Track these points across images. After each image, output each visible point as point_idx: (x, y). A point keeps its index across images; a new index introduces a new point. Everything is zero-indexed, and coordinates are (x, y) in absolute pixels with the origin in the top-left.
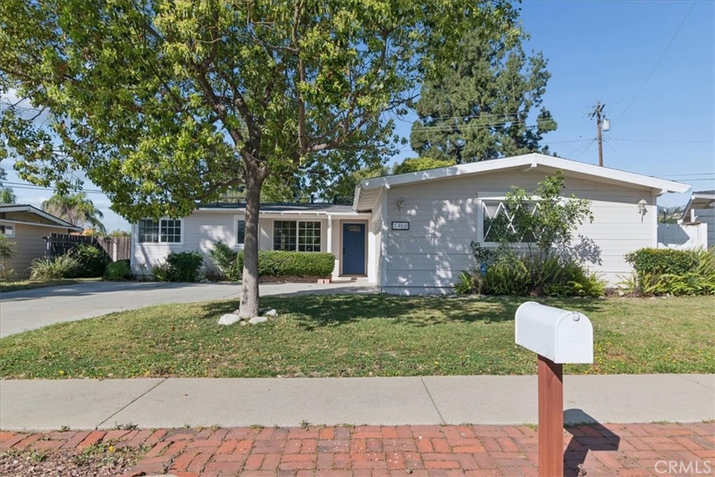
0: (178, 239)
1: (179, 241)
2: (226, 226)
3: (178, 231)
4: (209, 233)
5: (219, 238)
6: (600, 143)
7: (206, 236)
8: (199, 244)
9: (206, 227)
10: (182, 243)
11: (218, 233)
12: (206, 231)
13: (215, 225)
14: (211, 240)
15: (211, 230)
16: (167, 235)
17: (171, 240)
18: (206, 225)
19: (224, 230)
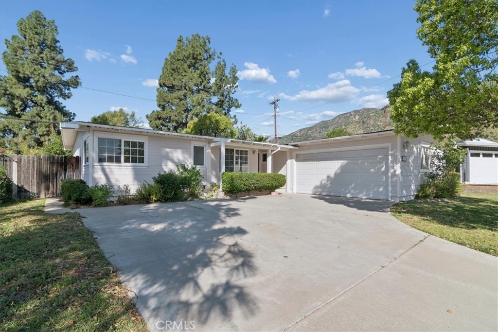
0: (142, 160)
1: (143, 162)
2: (184, 150)
3: (142, 153)
4: (170, 155)
5: (179, 160)
6: (275, 118)
7: (168, 158)
8: (161, 166)
9: (168, 150)
10: (146, 163)
11: (178, 155)
12: (168, 153)
13: (175, 148)
14: (173, 161)
15: (172, 153)
16: (131, 156)
17: (134, 161)
18: (167, 148)
19: (183, 153)
